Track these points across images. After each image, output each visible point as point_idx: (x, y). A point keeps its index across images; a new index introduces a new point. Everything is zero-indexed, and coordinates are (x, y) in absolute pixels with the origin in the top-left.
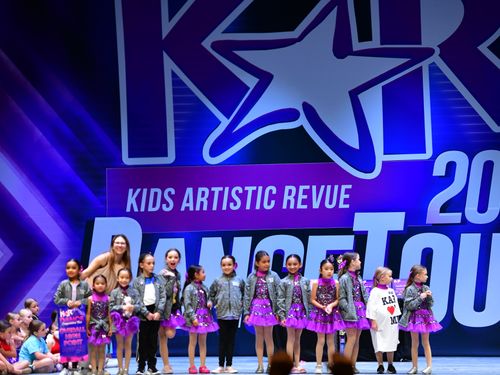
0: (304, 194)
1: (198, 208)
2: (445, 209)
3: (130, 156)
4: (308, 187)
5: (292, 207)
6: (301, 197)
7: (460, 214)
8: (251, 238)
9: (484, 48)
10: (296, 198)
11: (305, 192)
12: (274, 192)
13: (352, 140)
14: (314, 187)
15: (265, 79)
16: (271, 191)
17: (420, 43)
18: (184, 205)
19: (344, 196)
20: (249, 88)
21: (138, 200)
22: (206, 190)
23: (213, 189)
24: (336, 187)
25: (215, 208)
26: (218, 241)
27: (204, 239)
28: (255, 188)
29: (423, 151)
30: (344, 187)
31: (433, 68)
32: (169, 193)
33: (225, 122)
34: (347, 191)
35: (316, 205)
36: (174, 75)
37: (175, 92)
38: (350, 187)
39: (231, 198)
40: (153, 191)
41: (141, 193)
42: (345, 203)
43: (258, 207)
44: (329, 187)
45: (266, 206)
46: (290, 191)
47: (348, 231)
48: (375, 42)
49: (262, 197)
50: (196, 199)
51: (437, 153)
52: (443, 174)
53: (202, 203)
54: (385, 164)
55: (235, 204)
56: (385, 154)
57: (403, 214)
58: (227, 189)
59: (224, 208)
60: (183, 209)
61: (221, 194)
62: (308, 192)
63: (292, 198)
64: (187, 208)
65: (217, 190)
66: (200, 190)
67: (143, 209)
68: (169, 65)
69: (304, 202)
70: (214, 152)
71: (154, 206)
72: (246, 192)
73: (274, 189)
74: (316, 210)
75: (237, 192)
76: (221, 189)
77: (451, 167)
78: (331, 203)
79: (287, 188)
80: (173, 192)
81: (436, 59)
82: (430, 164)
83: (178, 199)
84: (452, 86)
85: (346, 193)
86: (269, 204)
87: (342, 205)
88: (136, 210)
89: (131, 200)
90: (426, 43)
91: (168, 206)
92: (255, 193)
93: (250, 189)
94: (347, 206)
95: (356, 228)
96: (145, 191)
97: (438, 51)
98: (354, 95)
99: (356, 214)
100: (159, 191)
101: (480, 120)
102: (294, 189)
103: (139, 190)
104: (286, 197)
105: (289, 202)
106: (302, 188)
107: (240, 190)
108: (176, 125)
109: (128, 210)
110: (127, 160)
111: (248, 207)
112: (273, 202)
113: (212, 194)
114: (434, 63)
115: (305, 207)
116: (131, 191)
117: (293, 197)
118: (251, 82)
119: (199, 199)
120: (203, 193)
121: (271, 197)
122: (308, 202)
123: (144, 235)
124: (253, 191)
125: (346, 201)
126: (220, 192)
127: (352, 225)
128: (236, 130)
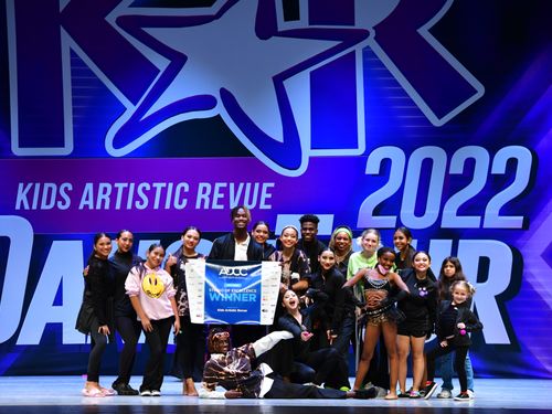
0: (220, 192)
1: (98, 207)
2: (378, 211)
3: (21, 145)
4: (224, 185)
5: (206, 206)
6: (217, 195)
7: (395, 217)
9: (424, 31)
10: (211, 196)
11: (222, 190)
12: (187, 190)
13: (276, 133)
14: (232, 185)
15: (178, 61)
16: (183, 188)
17: (353, 24)
18: (83, 202)
20: (159, 71)
21: (30, 196)
22: (109, 186)
23: (116, 185)
24: (257, 185)
25: (118, 207)
28: (164, 185)
30: (266, 185)
31: (368, 53)
32: (66, 189)
33: (131, 109)
34: (269, 190)
35: (233, 204)
36: (73, 53)
37: (73, 73)
38: (272, 185)
39: (138, 195)
40: (47, 186)
42: (266, 203)
43: (167, 206)
44: (249, 185)
45: (177, 206)
46: (204, 189)
48: (303, 22)
49: (172, 195)
50: (95, 197)
51: (369, 149)
52: (377, 172)
53: (103, 201)
54: (312, 160)
55: (142, 203)
56: (312, 148)
57: (332, 216)
58: (132, 185)
59: (129, 206)
60: (81, 207)
61: (126, 191)
62: (225, 191)
63: (206, 197)
64: (86, 207)
65: (121, 186)
66: (102, 186)
67: (34, 207)
68: (67, 43)
69: (220, 201)
70: (118, 143)
71: (48, 203)
72: (154, 190)
73: (187, 187)
75: (144, 189)
76: (126, 185)
77: (386, 164)
78: (250, 203)
79: (201, 185)
80: (70, 188)
81: (371, 42)
82: (362, 160)
83: (76, 195)
84: (388, 74)
85: (268, 192)
86: (180, 203)
87: (263, 206)
88: (27, 207)
89: (21, 196)
90: (359, 24)
91: (64, 203)
92: (164, 191)
93: (159, 186)
94: (269, 207)
95: (278, 232)
96: (38, 186)
97: (373, 33)
98: (279, 81)
99: (279, 216)
100: (54, 186)
101: (419, 112)
102: (208, 186)
103: (30, 185)
104: (200, 196)
105: (203, 201)
106: (218, 185)
107: (148, 188)
108: (74, 111)
109: (18, 207)
110: (17, 150)
111: (156, 206)
112: (185, 201)
113: (115, 191)
114: (368, 47)
115: (221, 207)
116: (21, 185)
117: (208, 195)
118: (162, 63)
119: (100, 196)
120: (105, 190)
121: (183, 194)
122: (225, 201)
123: (35, 236)
124: (162, 188)
125: (267, 201)
126: (124, 188)
127: (274, 228)
128: (144, 118)
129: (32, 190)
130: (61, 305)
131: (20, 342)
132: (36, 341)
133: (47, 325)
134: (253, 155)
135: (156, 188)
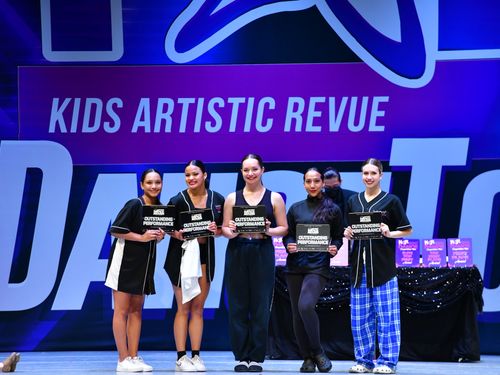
0: (316, 110)
1: (157, 129)
3: (55, 47)
4: (322, 100)
5: (298, 128)
6: (313, 114)
8: (236, 174)
10: (305, 115)
11: (318, 107)
12: (272, 106)
13: (392, 30)
14: (332, 100)
16: (267, 105)
18: (137, 124)
19: (376, 113)
21: (68, 115)
22: (170, 102)
23: (180, 100)
24: (365, 100)
25: (182, 129)
28: (243, 100)
30: (377, 100)
32: (115, 106)
34: (381, 106)
35: (334, 126)
38: (385, 99)
39: (208, 115)
41: (71, 105)
42: (378, 124)
43: (247, 128)
44: (354, 100)
45: (260, 128)
46: (296, 105)
49: (254, 114)
50: (155, 116)
53: (164, 122)
54: (439, 65)
55: (214, 124)
56: (441, 48)
58: (201, 101)
59: (197, 129)
60: (134, 130)
61: (193, 108)
62: (323, 107)
63: (298, 116)
64: (141, 129)
65: (186, 102)
66: (161, 101)
67: (74, 129)
69: (316, 122)
70: (183, 44)
71: (91, 124)
72: (229, 107)
73: (272, 102)
74: (335, 133)
75: (216, 106)
76: (192, 100)
78: (356, 123)
79: (292, 101)
80: (120, 104)
83: (128, 115)
85: (380, 109)
86: (264, 124)
87: (373, 128)
88: (63, 129)
89: (56, 116)
91: (112, 124)
92: (243, 108)
93: (236, 102)
94: (381, 129)
95: (395, 160)
96: (78, 101)
99: (394, 141)
100: (99, 102)
102: (301, 101)
103: (67, 101)
104: (290, 114)
105: (294, 121)
106: (314, 100)
107: (222, 104)
108: (125, 2)
109: (52, 129)
110: (50, 55)
111: (232, 128)
112: (270, 122)
113: (178, 108)
115: (318, 129)
116: (56, 101)
117: (300, 115)
119: (160, 115)
120: (166, 107)
121: (267, 113)
122: (322, 121)
124: (240, 104)
125: (379, 121)
126: (190, 105)
127: (388, 157)
128: (215, 11)
129: (71, 106)
131: (56, 306)
132: (78, 306)
133: (92, 283)
134: (359, 60)
135: (232, 104)
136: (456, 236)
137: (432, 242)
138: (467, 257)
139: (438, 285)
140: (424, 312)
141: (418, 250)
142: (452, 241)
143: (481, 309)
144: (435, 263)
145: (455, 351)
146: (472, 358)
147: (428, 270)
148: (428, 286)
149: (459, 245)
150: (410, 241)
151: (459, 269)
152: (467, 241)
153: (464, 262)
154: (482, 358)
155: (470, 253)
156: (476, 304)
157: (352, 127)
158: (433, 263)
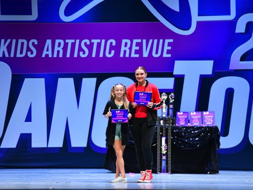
0: (136, 46)
1: (55, 56)
2: (244, 58)
3: (2, 14)
4: (139, 41)
5: (127, 55)
6: (135, 48)
8: (96, 79)
10: (130, 49)
11: (137, 44)
14: (144, 41)
16: (111, 43)
18: (45, 53)
19: (167, 48)
21: (9, 48)
22: (62, 42)
23: (67, 41)
24: (161, 41)
25: (68, 55)
26: (71, 80)
27: (60, 79)
28: (99, 41)
29: (229, 13)
30: (167, 41)
32: (33, 43)
34: (169, 44)
35: (145, 54)
38: (171, 41)
39: (81, 48)
43: (101, 55)
44: (156, 41)
45: (108, 55)
46: (126, 44)
47: (170, 75)
49: (105, 48)
50: (54, 49)
51: (238, 15)
52: (244, 31)
53: (58, 52)
54: (199, 23)
55: (84, 53)
56: (199, 15)
58: (78, 41)
59: (76, 55)
60: (43, 56)
61: (73, 45)
62: (140, 45)
64: (47, 55)
65: (70, 42)
66: (57, 41)
67: (12, 55)
69: (136, 52)
70: (68, 12)
71: (21, 53)
72: (92, 44)
73: (114, 42)
74: (146, 58)
75: (85, 44)
76: (73, 41)
77: (250, 26)
78: (157, 53)
79: (124, 41)
80: (36, 43)
82: (233, 23)
83: (40, 48)
85: (168, 46)
86: (110, 53)
87: (165, 55)
88: (7, 55)
89: (3, 48)
91: (32, 53)
92: (99, 45)
93: (95, 41)
94: (169, 56)
95: (175, 73)
96: (14, 41)
100: (25, 41)
102: (129, 41)
103: (9, 41)
104: (123, 48)
105: (125, 52)
106: (135, 41)
107: (88, 43)
109: (1, 55)
111: (94, 55)
112: (113, 52)
113: (66, 45)
115: (137, 56)
116: (3, 41)
117: (128, 48)
119: (56, 49)
120: (59, 44)
121: (112, 48)
122: (139, 52)
123: (12, 75)
124: (98, 43)
125: (168, 52)
126: (72, 43)
127: (173, 70)
129: (11, 43)
130: (31, 121)
131: (3, 146)
132: (14, 146)
133: (22, 135)
134: (158, 21)
135: (93, 43)
136: (206, 110)
137: (195, 113)
138: (212, 121)
139: (198, 135)
140: (191, 149)
141: (188, 117)
142: (205, 113)
143: (219, 147)
144: (196, 124)
145: (206, 168)
146: (214, 172)
147: (193, 127)
148: (192, 135)
149: (208, 115)
150: (183, 113)
151: (208, 127)
152: (213, 113)
153: (211, 123)
154: (220, 172)
155: (213, 119)
156: (217, 145)
157: (154, 55)
158: (195, 124)
